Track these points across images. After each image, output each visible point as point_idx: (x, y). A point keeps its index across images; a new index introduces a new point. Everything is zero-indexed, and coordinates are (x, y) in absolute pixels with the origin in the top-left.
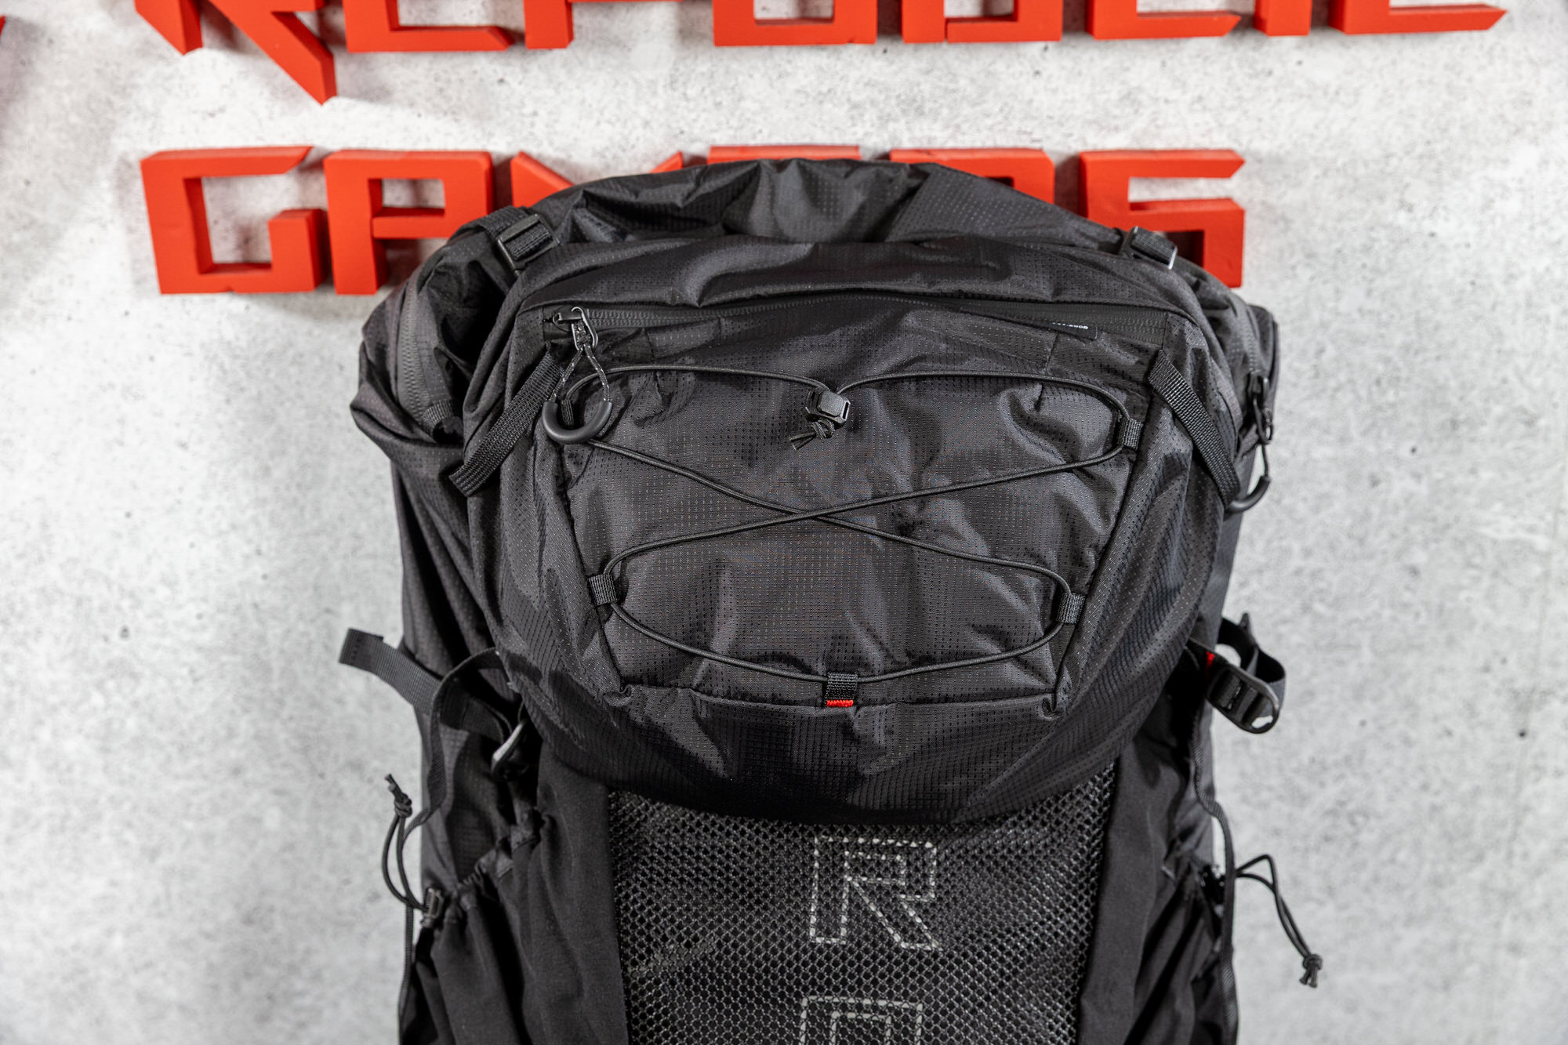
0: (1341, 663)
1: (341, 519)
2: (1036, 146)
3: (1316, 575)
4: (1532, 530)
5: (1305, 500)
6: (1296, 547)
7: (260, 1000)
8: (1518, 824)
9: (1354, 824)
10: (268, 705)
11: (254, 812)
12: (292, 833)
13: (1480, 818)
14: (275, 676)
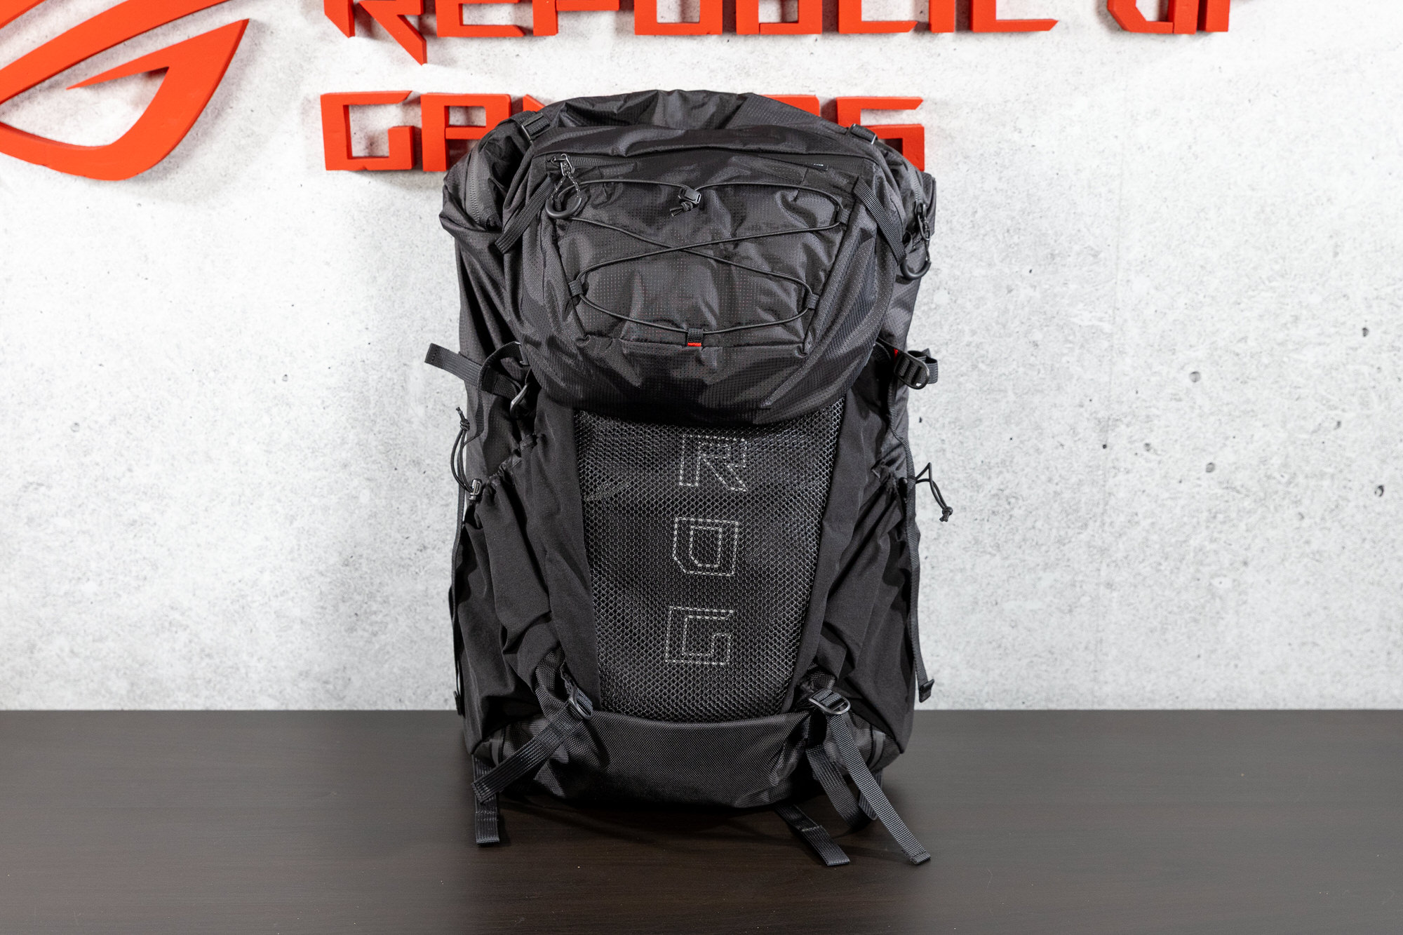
0: (996, 401)
1: (416, 308)
2: (812, 94)
3: (979, 346)
4: (1101, 320)
5: (970, 300)
6: (967, 329)
7: (350, 617)
8: (1106, 504)
9: (1009, 503)
10: (367, 424)
11: (354, 492)
12: (376, 506)
13: (1083, 500)
14: (372, 405)
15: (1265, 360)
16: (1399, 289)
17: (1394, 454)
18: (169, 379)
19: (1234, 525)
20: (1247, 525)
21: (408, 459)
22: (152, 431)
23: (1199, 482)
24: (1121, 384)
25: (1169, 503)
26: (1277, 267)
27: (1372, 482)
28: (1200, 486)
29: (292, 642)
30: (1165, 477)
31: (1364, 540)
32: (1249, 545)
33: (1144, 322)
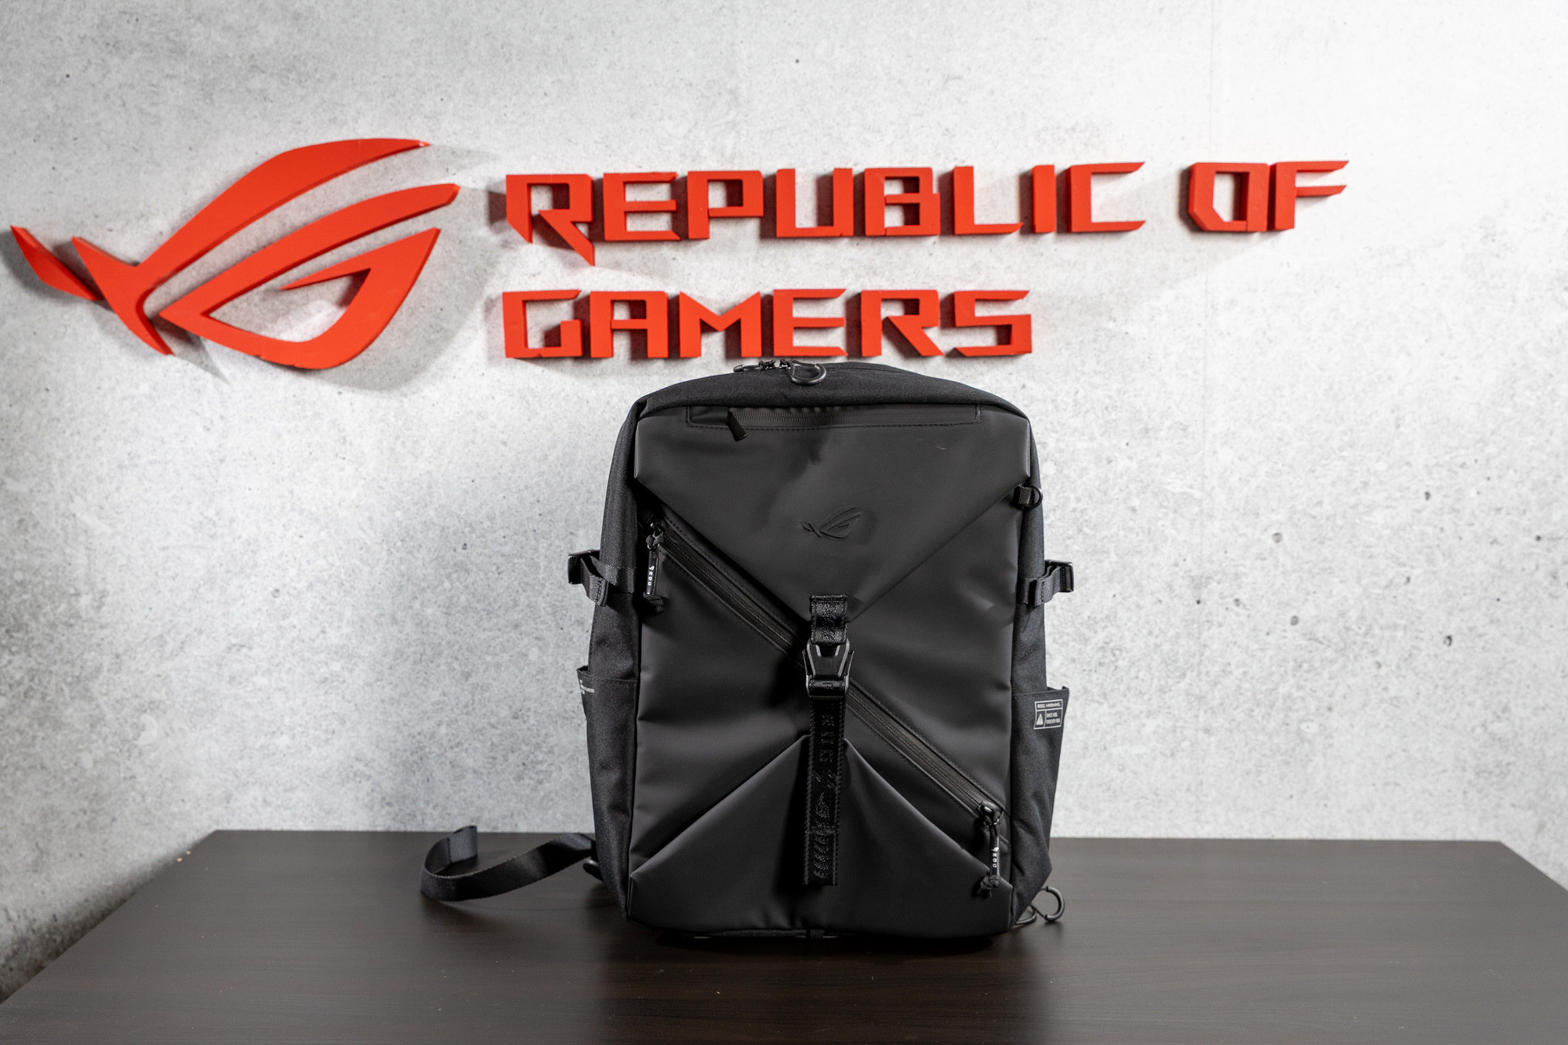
0: (1100, 561)
1: (582, 483)
3: (1083, 512)
4: (1191, 487)
5: (1075, 471)
6: (1072, 496)
7: (518, 766)
8: (1202, 655)
9: (1114, 655)
10: (536, 587)
11: (524, 650)
12: (544, 663)
13: (1181, 651)
14: (541, 571)
15: (1339, 522)
16: (1456, 457)
17: (1460, 607)
18: (361, 549)
19: (1318, 674)
20: (1330, 673)
21: (573, 619)
22: (344, 596)
23: (1283, 634)
24: (1211, 545)
25: (1259, 653)
26: (1346, 438)
27: (1441, 633)
28: (1285, 637)
29: (465, 791)
30: (1254, 630)
31: (1436, 686)
32: (1333, 692)
33: (1230, 489)
